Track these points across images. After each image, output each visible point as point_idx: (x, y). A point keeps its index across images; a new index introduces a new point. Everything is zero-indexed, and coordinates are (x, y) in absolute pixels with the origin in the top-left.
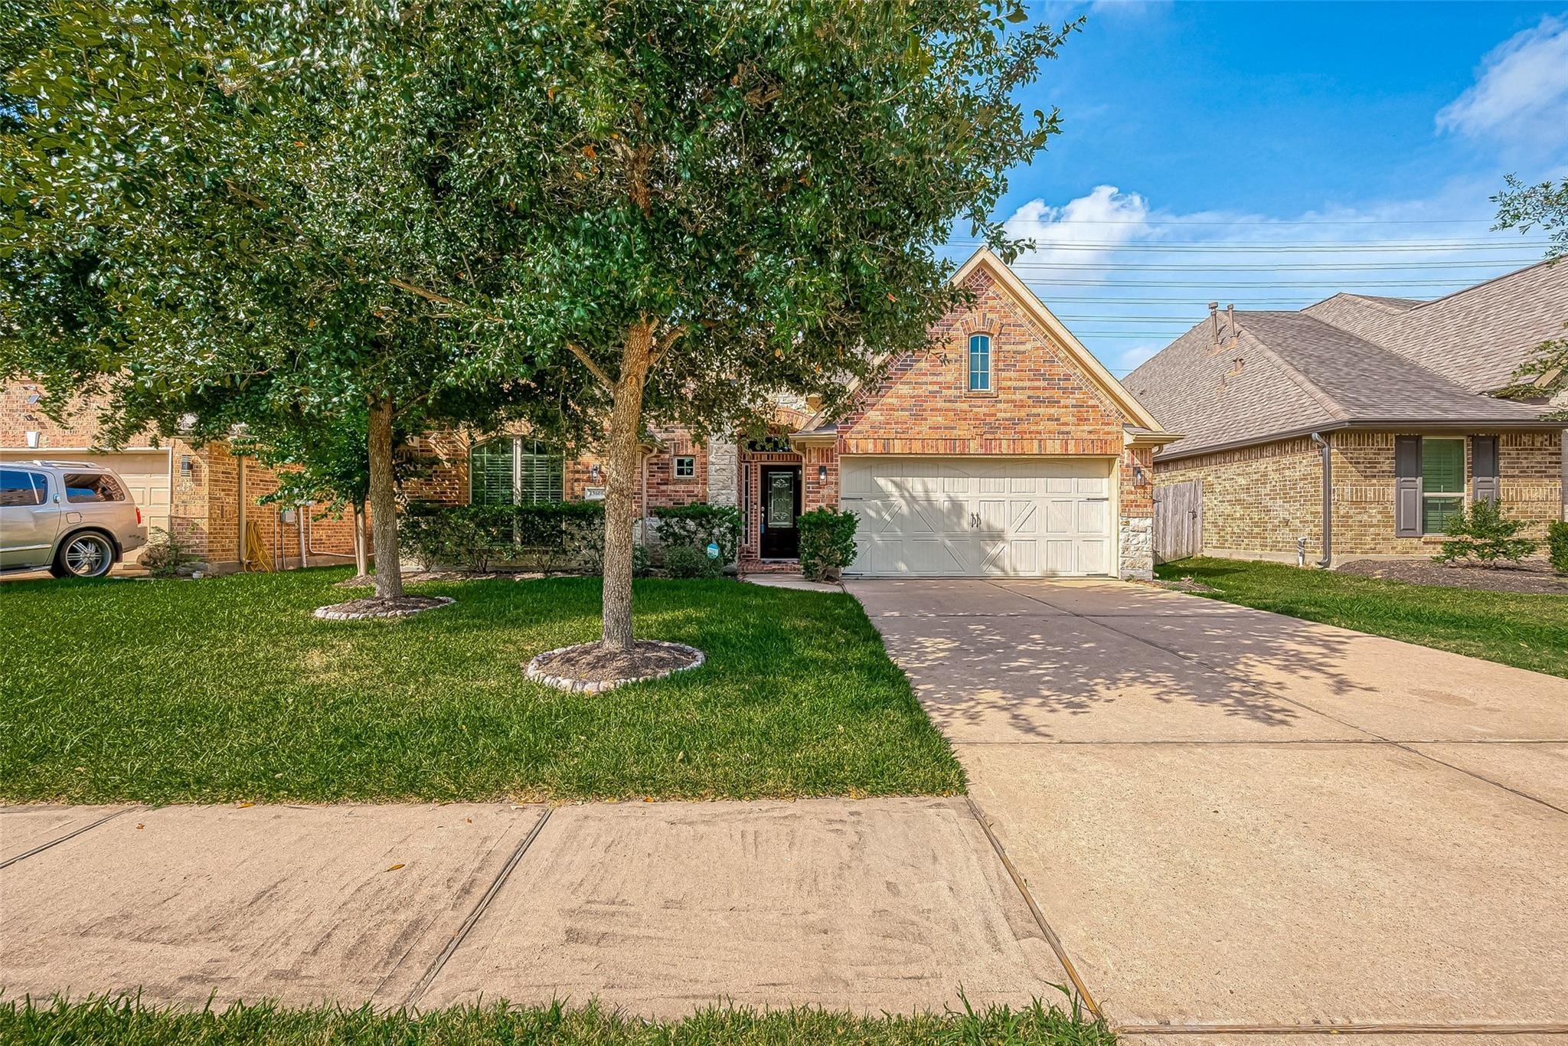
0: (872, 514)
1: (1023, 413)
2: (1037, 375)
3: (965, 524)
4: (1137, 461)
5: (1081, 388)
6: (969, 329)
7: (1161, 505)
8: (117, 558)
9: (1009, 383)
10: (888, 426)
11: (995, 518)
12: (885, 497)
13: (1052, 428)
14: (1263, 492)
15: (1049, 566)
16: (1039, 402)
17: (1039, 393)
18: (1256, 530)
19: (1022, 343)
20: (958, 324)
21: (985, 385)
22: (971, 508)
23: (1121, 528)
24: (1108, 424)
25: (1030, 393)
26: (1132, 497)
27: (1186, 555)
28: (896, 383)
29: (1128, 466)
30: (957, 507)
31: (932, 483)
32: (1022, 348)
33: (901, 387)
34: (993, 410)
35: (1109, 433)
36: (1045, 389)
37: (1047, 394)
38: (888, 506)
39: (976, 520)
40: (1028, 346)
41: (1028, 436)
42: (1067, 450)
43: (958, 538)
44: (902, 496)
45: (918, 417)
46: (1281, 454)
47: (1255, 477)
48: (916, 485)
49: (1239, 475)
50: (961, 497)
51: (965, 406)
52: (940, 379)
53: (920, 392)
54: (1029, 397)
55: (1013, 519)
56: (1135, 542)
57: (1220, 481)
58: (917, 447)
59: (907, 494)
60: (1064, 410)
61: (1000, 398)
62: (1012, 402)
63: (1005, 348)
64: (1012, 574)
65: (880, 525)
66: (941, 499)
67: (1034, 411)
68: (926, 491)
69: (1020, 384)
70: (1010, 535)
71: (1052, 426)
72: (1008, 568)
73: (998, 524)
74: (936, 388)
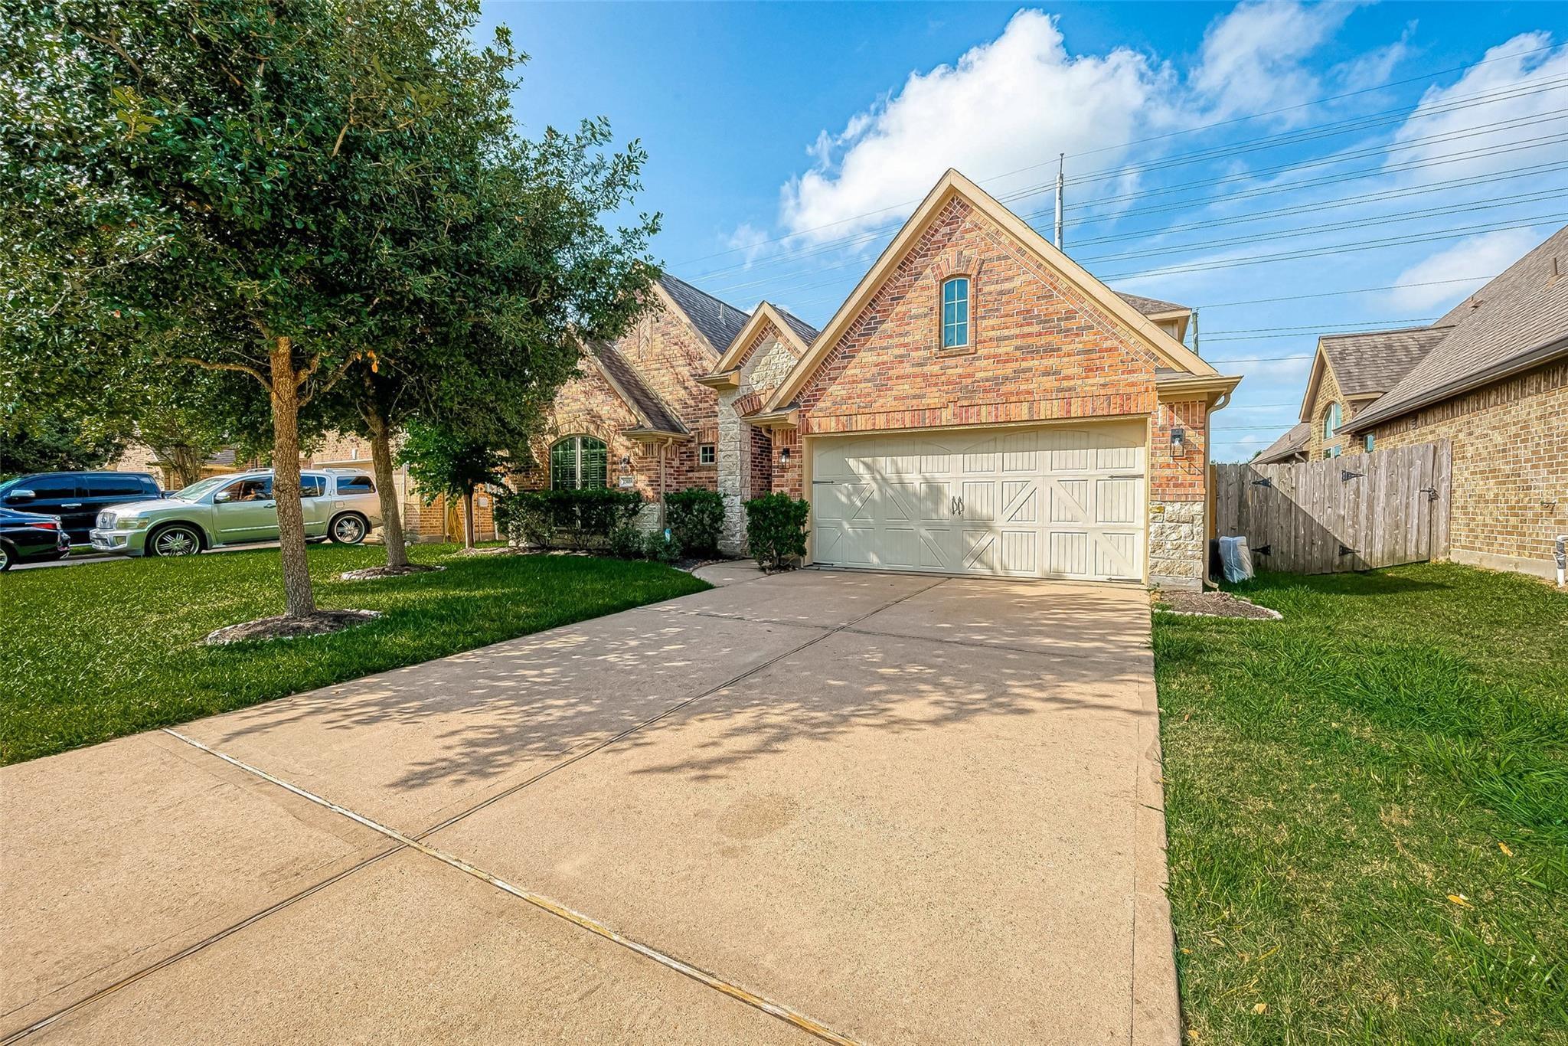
0: (844, 499)
1: (1008, 369)
2: (1028, 317)
3: (945, 510)
4: (1178, 421)
5: (1091, 327)
6: (941, 274)
7: (1364, 481)
8: (368, 531)
9: (992, 334)
10: (850, 401)
11: (980, 504)
12: (856, 479)
13: (1048, 385)
14: (1523, 454)
15: (1054, 565)
16: (1031, 351)
17: (1030, 341)
18: (1513, 520)
19: (1008, 279)
20: (928, 271)
21: (962, 339)
22: (951, 492)
23: (1151, 516)
24: (1133, 372)
25: (1018, 342)
26: (1168, 472)
27: (1414, 559)
28: (858, 351)
29: (1163, 428)
30: (935, 491)
31: (903, 462)
32: (1007, 286)
33: (864, 354)
34: (970, 370)
35: (1133, 384)
36: (1040, 334)
37: (1044, 340)
38: (858, 491)
39: (958, 505)
40: (1017, 282)
41: (1014, 399)
42: (1069, 412)
43: (938, 527)
44: (874, 479)
45: (882, 388)
46: (1547, 390)
47: (1513, 430)
48: (885, 464)
49: (1494, 428)
50: (939, 477)
51: (936, 369)
52: (907, 340)
53: (885, 358)
54: (1017, 348)
55: (1005, 504)
56: (1174, 536)
57: (1472, 439)
58: (881, 422)
59: (878, 477)
60: (1066, 359)
61: (979, 353)
62: (995, 356)
63: (987, 289)
64: (1001, 573)
65: (851, 512)
66: (915, 481)
67: (1024, 365)
68: (898, 472)
69: (1006, 332)
70: (1000, 522)
71: (1049, 382)
72: (998, 566)
73: (985, 511)
74: (902, 351)
